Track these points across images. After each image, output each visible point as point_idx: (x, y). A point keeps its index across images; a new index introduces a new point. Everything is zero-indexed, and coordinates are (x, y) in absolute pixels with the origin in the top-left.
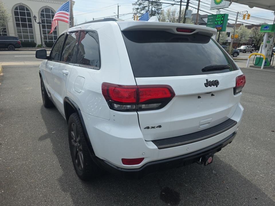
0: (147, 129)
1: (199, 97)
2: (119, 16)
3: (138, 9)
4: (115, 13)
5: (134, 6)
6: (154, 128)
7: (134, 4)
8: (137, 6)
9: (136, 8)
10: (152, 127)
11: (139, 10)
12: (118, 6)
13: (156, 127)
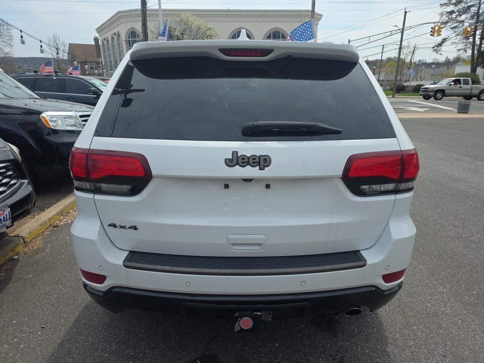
0: (112, 227)
1: (227, 186)
2: (405, 29)
3: (452, 12)
4: (396, 26)
5: (443, 8)
6: (124, 227)
7: (446, 4)
8: (450, 8)
9: (447, 12)
10: (121, 227)
11: (454, 16)
12: (406, 12)
13: (129, 228)
